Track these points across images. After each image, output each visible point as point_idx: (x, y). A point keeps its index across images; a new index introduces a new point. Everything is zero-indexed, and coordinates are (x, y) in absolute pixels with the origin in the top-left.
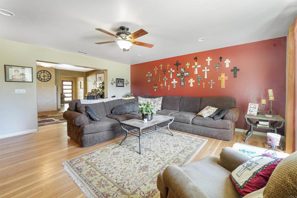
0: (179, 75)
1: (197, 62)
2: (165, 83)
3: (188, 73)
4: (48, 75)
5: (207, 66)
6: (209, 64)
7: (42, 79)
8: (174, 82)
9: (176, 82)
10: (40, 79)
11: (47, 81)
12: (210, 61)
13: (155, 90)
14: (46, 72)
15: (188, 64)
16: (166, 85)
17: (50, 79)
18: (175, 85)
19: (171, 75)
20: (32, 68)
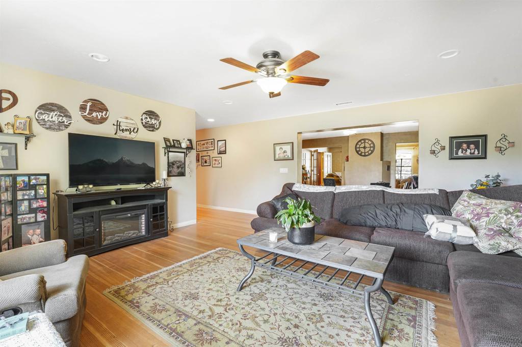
4: (370, 145)
7: (362, 153)
10: (360, 152)
11: (369, 154)
14: (367, 141)
17: (372, 152)
20: (293, 143)
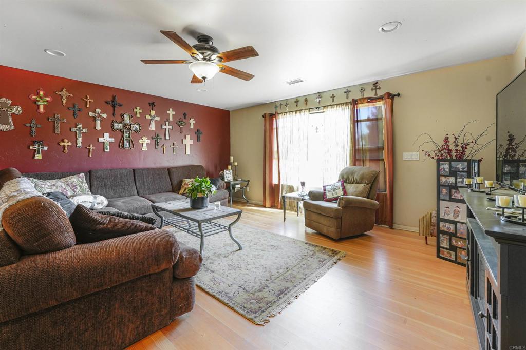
0: (117, 126)
1: (154, 112)
2: (80, 139)
3: (137, 127)
5: (168, 120)
6: (171, 119)
8: (107, 138)
9: (111, 139)
12: (173, 115)
13: (38, 157)
15: (138, 110)
16: (80, 144)
18: (108, 147)
19: (98, 123)
